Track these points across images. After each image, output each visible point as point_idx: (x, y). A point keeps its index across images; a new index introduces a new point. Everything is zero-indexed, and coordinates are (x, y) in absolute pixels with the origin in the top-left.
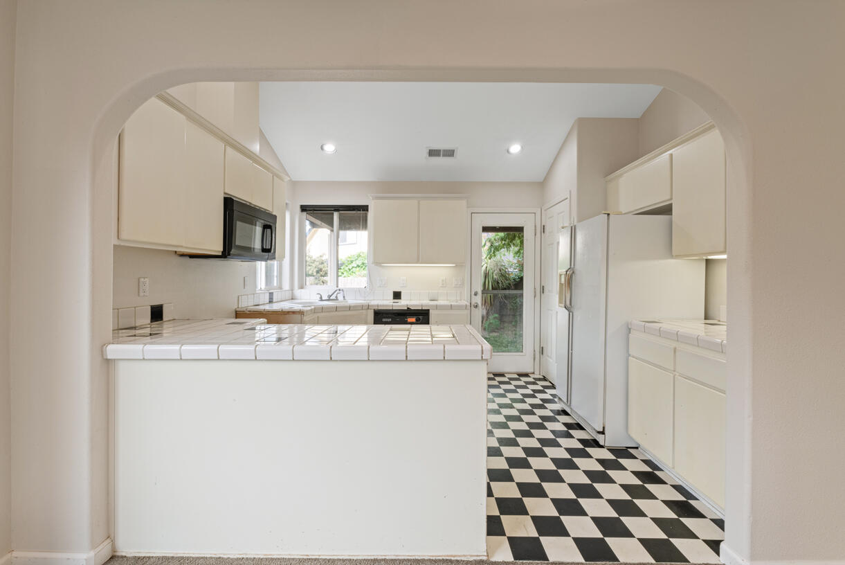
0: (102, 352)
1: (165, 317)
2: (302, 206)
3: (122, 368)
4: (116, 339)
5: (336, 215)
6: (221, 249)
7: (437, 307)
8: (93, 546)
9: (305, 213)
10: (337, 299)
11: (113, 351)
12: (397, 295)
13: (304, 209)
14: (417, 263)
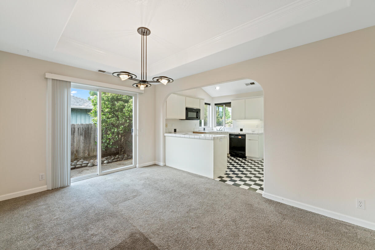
0: (164, 135)
1: (177, 131)
2: (215, 104)
3: (166, 137)
4: (166, 133)
5: (224, 105)
6: (185, 118)
7: (248, 134)
8: (163, 162)
9: (216, 106)
10: (222, 130)
11: (166, 135)
12: (241, 130)
13: (216, 104)
14: (245, 119)
